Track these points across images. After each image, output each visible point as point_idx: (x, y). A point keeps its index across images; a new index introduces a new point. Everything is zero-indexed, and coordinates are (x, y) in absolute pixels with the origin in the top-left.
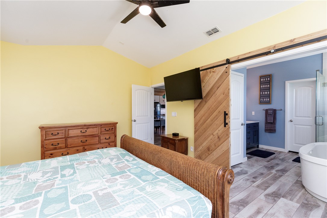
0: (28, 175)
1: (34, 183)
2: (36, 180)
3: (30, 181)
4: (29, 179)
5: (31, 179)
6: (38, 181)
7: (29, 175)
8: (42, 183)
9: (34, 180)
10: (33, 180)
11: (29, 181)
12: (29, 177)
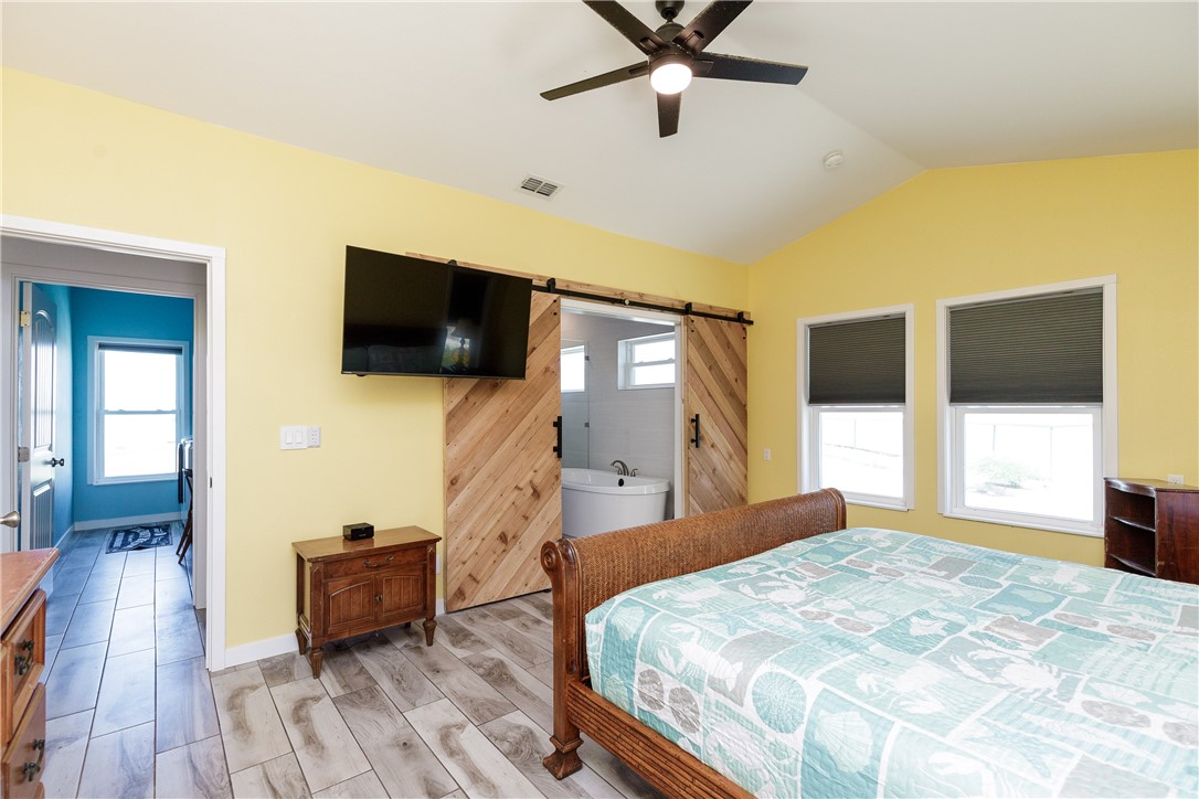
0: (1055, 693)
1: (1045, 657)
2: (1037, 662)
3: (1055, 668)
4: (1058, 676)
5: (1051, 672)
6: (1029, 657)
7: (1049, 690)
8: (1024, 646)
9: (1041, 665)
10: (1047, 668)
11: (1060, 671)
12: (1055, 684)
